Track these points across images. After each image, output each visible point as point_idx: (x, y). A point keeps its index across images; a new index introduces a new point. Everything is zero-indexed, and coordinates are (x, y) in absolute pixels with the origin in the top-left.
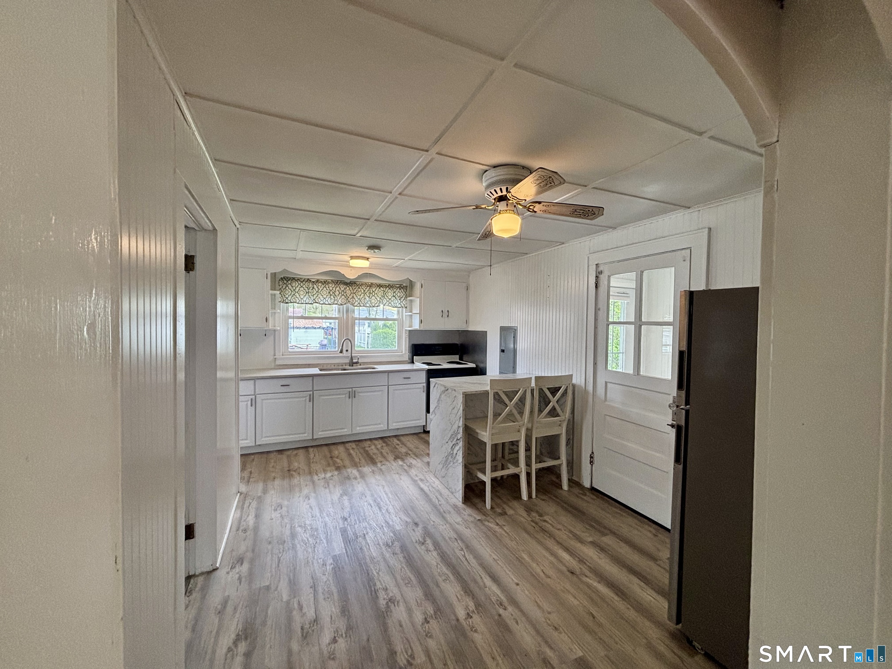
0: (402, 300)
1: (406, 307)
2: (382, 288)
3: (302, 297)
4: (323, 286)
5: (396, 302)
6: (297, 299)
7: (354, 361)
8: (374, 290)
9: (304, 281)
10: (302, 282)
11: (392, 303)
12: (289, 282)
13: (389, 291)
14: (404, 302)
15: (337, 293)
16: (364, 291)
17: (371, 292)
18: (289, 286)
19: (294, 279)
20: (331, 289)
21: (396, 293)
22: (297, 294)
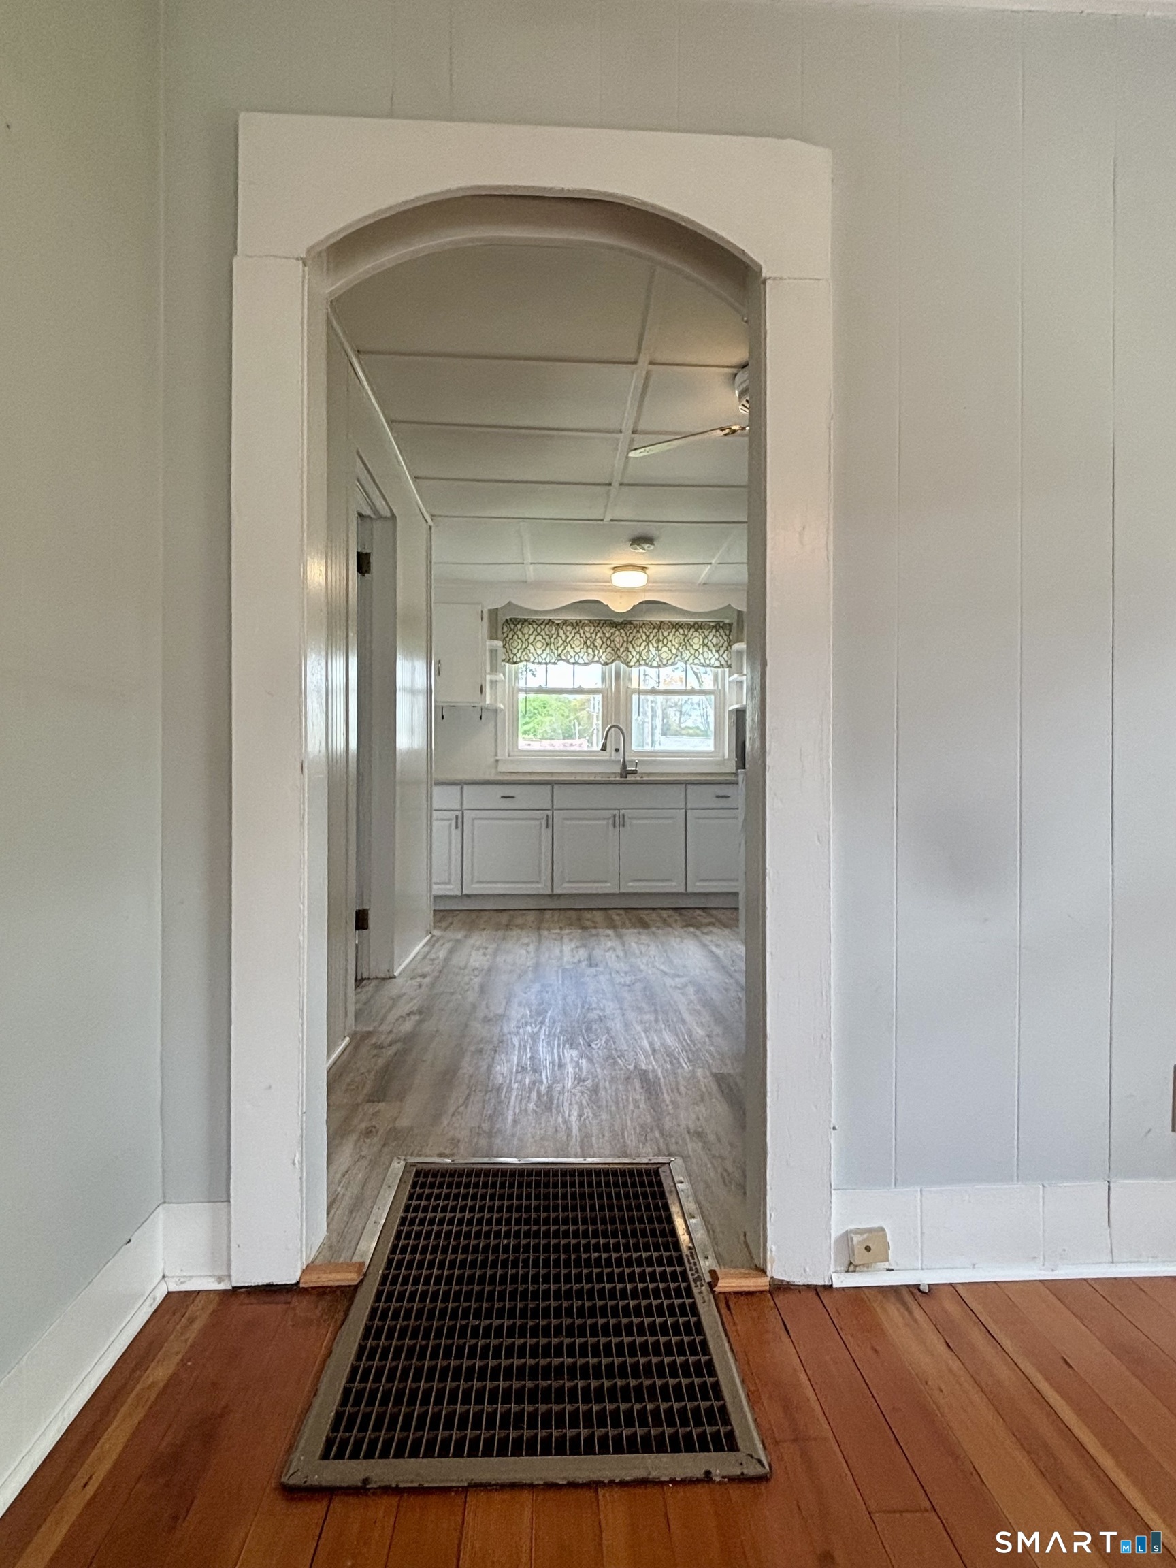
0: (721, 652)
1: (729, 666)
2: (681, 631)
3: (539, 652)
4: (574, 631)
5: (711, 656)
6: (530, 655)
7: (629, 768)
8: (666, 634)
9: (542, 624)
10: (539, 625)
11: (701, 657)
12: (519, 627)
13: (696, 634)
14: (725, 656)
15: (598, 642)
16: (648, 636)
17: (661, 638)
18: (519, 633)
19: (526, 620)
20: (588, 635)
21: (710, 638)
22: (531, 647)
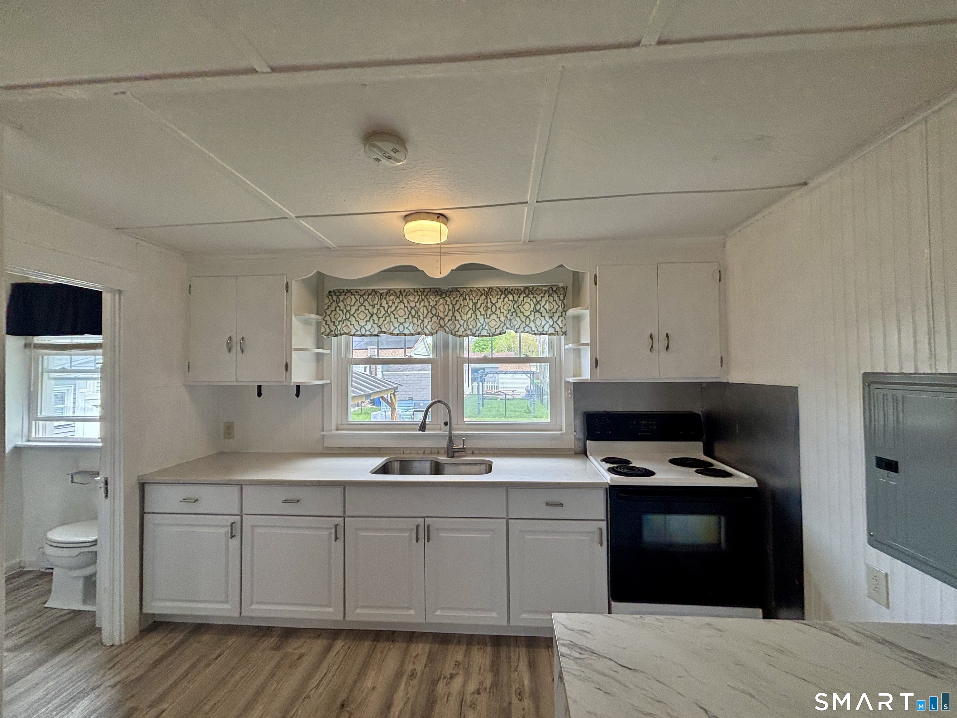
0: (555, 319)
1: (565, 333)
2: (511, 297)
3: (362, 323)
4: (398, 301)
5: (544, 322)
6: (352, 327)
7: (455, 446)
8: (494, 301)
9: (364, 294)
10: (362, 296)
11: (532, 325)
12: (341, 298)
13: (527, 300)
14: (559, 322)
15: (423, 311)
16: (475, 304)
17: (489, 305)
18: (341, 304)
19: (349, 291)
20: (413, 305)
21: (543, 303)
22: (352, 319)
